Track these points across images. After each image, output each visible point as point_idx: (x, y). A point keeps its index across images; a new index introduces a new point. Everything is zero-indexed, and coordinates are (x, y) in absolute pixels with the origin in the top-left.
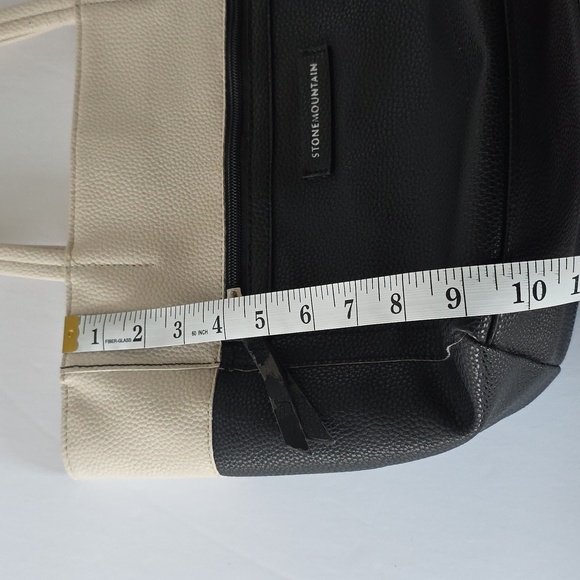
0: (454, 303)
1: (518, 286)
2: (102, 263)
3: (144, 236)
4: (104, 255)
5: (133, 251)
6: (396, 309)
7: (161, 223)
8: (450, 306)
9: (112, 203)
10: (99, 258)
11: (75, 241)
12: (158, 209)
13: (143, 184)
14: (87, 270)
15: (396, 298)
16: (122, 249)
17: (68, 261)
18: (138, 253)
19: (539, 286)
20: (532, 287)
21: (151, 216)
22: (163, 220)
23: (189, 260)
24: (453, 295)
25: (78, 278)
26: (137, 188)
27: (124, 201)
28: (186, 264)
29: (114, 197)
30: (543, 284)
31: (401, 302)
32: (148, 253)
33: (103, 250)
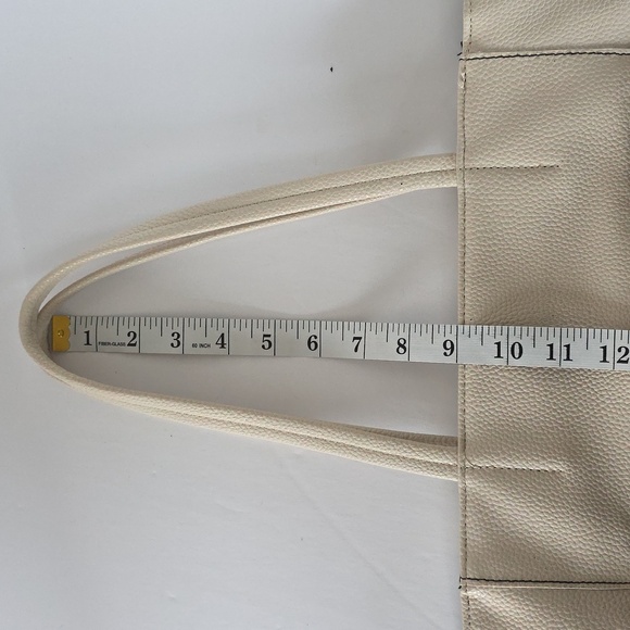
0: (448, 352)
1: (499, 344)
2: (503, 466)
3: (549, 439)
4: (505, 458)
5: (538, 456)
6: (401, 350)
7: (566, 425)
8: (445, 354)
9: (509, 399)
10: (499, 460)
11: (468, 438)
12: (562, 409)
13: (544, 380)
14: (485, 473)
15: (402, 342)
16: (526, 453)
17: (463, 461)
18: (544, 458)
19: (517, 346)
20: (510, 347)
21: (554, 416)
22: (568, 422)
23: (599, 467)
24: (449, 345)
25: (476, 482)
26: (537, 384)
27: (523, 398)
28: (596, 472)
29: (511, 393)
30: (520, 345)
31: (407, 345)
32: (556, 458)
33: (504, 453)
